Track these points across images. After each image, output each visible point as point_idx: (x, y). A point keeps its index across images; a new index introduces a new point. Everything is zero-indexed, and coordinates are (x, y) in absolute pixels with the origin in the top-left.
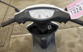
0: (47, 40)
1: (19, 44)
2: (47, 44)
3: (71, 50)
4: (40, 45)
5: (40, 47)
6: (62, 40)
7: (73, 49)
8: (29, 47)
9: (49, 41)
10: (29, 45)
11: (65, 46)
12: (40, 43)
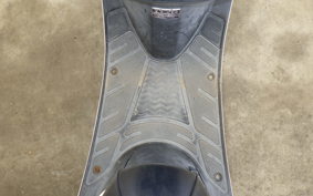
0: (185, 20)
1: (44, 16)
2: (181, 39)
3: (283, 71)
4: (142, 41)
5: (141, 48)
6: (254, 18)
7: (294, 68)
8: (91, 35)
9: (190, 28)
10: (93, 27)
11: (261, 49)
12: (144, 30)
